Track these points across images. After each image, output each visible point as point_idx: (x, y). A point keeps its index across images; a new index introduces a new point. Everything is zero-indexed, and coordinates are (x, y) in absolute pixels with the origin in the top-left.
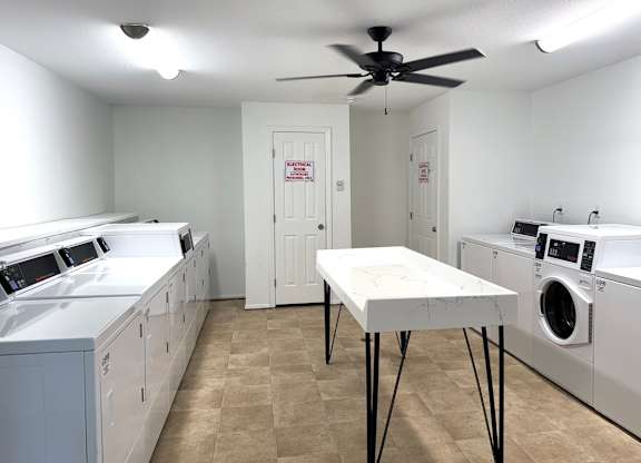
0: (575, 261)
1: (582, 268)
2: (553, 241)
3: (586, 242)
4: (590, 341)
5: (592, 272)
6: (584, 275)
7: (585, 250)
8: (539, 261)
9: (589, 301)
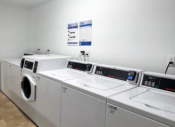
0: (32, 69)
1: (33, 72)
2: (26, 61)
3: (36, 62)
4: (35, 100)
5: (36, 73)
6: (34, 74)
7: (35, 65)
8: (22, 69)
9: (35, 85)
